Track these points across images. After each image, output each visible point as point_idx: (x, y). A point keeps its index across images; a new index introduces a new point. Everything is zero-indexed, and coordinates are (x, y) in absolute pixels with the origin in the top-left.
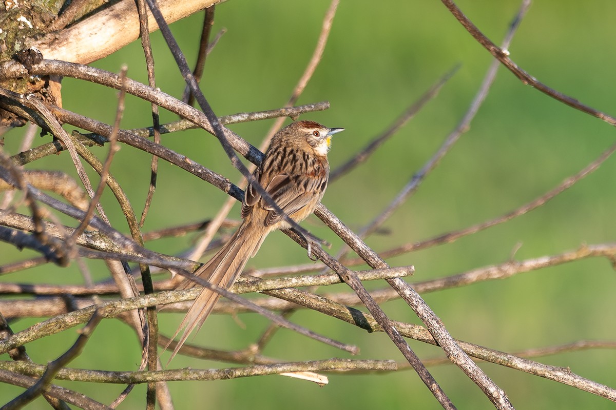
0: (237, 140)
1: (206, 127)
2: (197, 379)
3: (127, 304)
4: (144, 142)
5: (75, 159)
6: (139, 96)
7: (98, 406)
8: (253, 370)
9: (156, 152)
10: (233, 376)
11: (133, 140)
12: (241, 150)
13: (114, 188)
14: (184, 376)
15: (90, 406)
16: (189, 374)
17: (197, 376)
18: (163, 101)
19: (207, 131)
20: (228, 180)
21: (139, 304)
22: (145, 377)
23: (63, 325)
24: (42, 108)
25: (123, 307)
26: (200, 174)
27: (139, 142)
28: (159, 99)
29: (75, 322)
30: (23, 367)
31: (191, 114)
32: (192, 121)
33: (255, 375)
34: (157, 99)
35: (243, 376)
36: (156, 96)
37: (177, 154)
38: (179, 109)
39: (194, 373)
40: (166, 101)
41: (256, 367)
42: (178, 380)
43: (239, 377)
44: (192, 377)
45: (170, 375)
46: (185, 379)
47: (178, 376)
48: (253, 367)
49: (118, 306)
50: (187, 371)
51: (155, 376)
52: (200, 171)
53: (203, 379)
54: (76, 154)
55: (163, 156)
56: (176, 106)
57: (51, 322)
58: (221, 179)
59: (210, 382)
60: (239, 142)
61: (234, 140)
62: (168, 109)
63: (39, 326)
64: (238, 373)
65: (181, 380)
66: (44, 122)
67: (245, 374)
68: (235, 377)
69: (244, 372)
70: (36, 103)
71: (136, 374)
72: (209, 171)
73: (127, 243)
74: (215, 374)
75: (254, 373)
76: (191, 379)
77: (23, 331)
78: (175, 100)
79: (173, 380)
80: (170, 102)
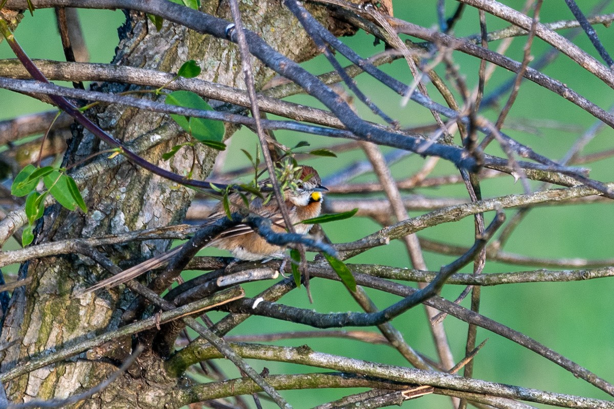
0: (571, 48)
1: (541, 35)
2: (552, 281)
3: (473, 208)
4: (480, 50)
5: (412, 68)
6: (474, 6)
7: (458, 309)
8: (608, 271)
9: (492, 59)
10: (589, 277)
11: (469, 48)
12: (576, 57)
13: (446, 95)
14: (539, 277)
15: (450, 309)
16: (544, 275)
17: (552, 277)
18: (498, 10)
19: (542, 39)
20: (565, 85)
21: (484, 208)
22: (500, 279)
23: (411, 229)
24: (380, 18)
25: (469, 210)
26: (538, 80)
27: (474, 50)
28: (494, 8)
29: (423, 226)
30: (379, 270)
31: (526, 23)
32: (526, 29)
33: (610, 276)
34: (492, 8)
35: (598, 277)
36: (492, 6)
37: (513, 61)
38: (514, 18)
39: (549, 275)
40: (501, 10)
41: (610, 268)
42: (534, 281)
43: (594, 277)
44: (547, 279)
45: (525, 276)
46: (540, 281)
47: (533, 278)
48: (607, 269)
49: (465, 210)
50: (542, 272)
51: (510, 278)
52: (537, 77)
53: (558, 280)
54: (413, 63)
55: (500, 63)
56: (511, 16)
57: (399, 225)
58: (558, 84)
59: (565, 283)
60: (574, 49)
61: (568, 47)
62: (503, 18)
63: (388, 230)
64: (593, 274)
65: (536, 281)
66: (379, 32)
67: (599, 275)
68: (590, 278)
69: (598, 273)
70: (374, 13)
71: (491, 275)
72: (546, 77)
73: (522, 149)
74: (570, 275)
75: (608, 274)
76: (546, 280)
77: (372, 235)
78: (510, 9)
79: (528, 282)
80: (506, 12)
